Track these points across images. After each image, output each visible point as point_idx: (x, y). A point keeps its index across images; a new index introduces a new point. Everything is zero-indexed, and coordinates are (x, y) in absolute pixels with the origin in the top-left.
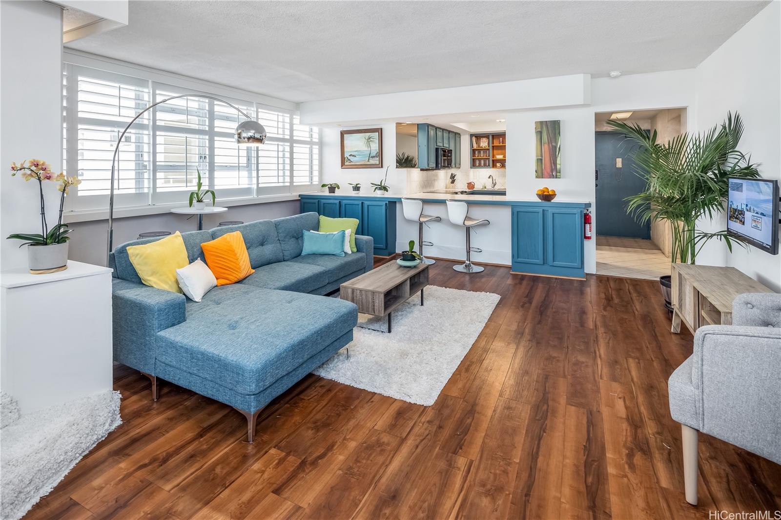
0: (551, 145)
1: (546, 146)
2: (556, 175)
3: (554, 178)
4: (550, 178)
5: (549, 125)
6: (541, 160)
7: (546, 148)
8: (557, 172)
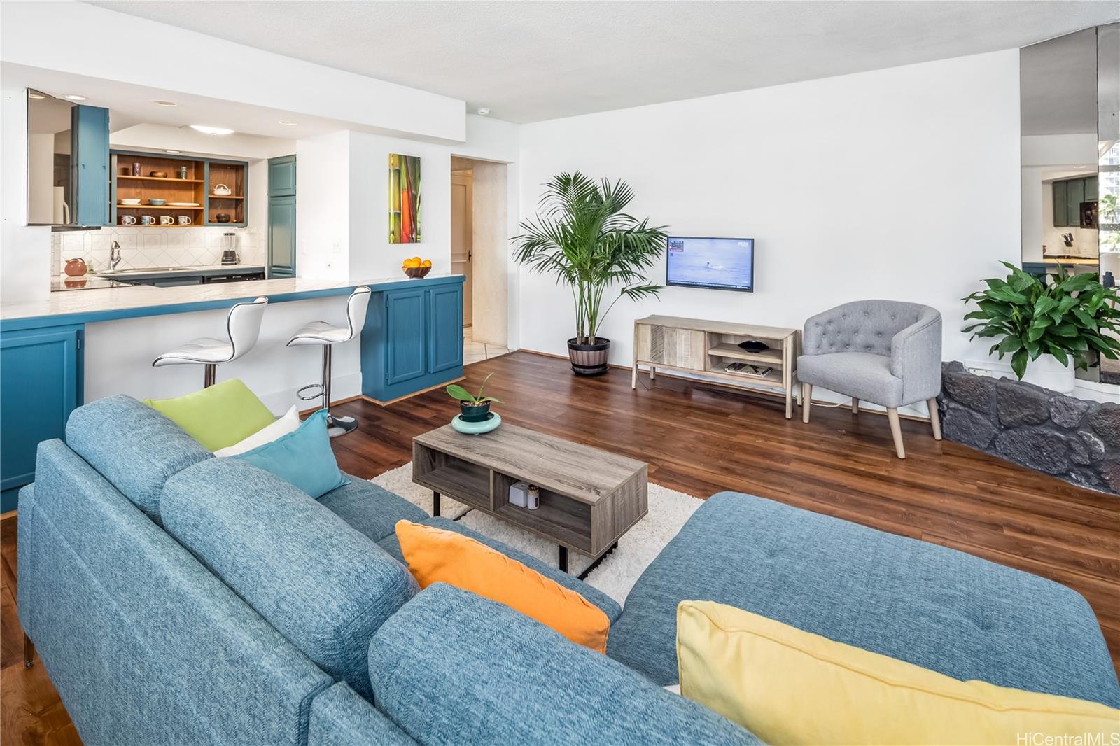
0: (410, 194)
1: (406, 194)
2: (416, 238)
3: (413, 242)
4: (409, 242)
5: (409, 161)
6: (400, 214)
7: (405, 196)
8: (417, 234)
